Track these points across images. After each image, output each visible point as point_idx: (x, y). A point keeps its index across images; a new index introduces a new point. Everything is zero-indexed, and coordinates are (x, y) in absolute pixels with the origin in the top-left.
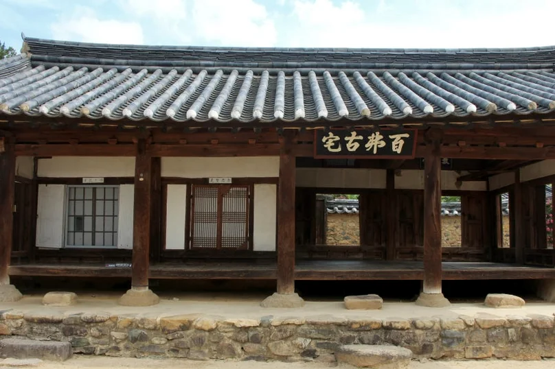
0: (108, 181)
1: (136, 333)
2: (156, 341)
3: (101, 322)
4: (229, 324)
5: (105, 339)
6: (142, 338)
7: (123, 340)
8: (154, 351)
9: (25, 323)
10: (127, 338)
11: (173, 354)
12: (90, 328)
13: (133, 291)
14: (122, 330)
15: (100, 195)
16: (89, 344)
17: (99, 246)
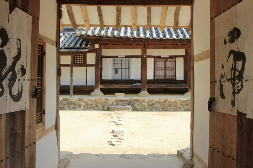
0: (127, 57)
1: (151, 103)
2: (157, 106)
3: (140, 100)
4: (179, 100)
5: (141, 105)
6: (153, 105)
7: (147, 106)
8: (156, 109)
9: (115, 101)
10: (148, 105)
11: (162, 109)
12: (137, 102)
13: (142, 92)
14: (146, 103)
15: (123, 61)
16: (136, 107)
17: (123, 78)
